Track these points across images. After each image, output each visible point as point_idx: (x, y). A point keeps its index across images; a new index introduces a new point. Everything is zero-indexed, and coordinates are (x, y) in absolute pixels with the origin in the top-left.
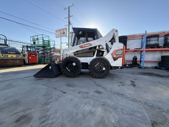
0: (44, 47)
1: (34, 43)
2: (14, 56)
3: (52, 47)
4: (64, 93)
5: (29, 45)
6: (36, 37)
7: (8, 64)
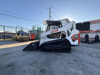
0: (38, 31)
1: (33, 29)
2: (26, 36)
3: (42, 30)
4: (56, 59)
5: (31, 30)
6: (34, 26)
7: (24, 40)
